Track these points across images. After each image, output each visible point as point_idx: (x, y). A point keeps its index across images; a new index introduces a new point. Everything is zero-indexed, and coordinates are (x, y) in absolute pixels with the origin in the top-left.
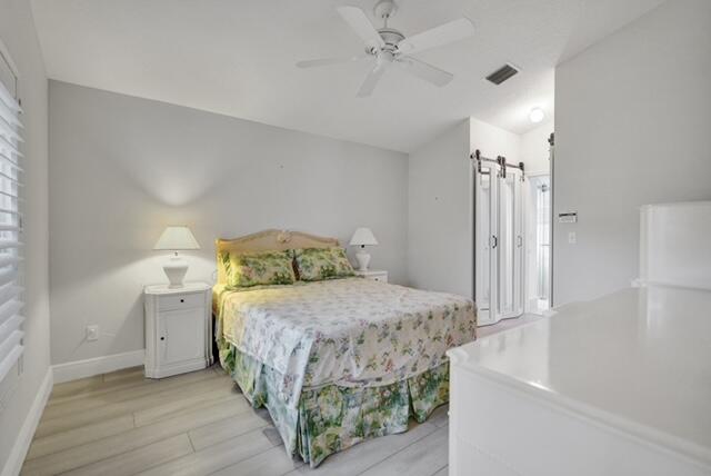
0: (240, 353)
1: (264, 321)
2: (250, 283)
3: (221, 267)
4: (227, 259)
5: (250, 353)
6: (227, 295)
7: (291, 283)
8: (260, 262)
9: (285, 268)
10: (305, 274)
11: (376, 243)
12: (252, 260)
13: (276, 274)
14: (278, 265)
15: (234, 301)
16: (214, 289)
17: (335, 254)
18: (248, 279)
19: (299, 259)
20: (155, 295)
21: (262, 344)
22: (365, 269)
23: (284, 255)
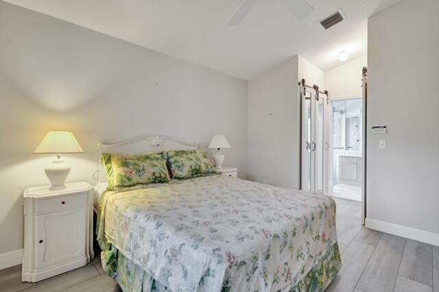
0: (123, 257)
1: (155, 232)
2: (131, 183)
3: (103, 167)
4: (108, 160)
5: (136, 262)
6: (109, 196)
7: (167, 182)
8: (140, 163)
9: (160, 168)
10: (177, 173)
11: (229, 146)
12: (132, 162)
13: (154, 174)
14: (155, 166)
15: (117, 203)
16: (96, 188)
17: (200, 156)
18: (129, 179)
19: (172, 160)
20: (33, 198)
21: (153, 258)
22: (220, 167)
23: (159, 156)
